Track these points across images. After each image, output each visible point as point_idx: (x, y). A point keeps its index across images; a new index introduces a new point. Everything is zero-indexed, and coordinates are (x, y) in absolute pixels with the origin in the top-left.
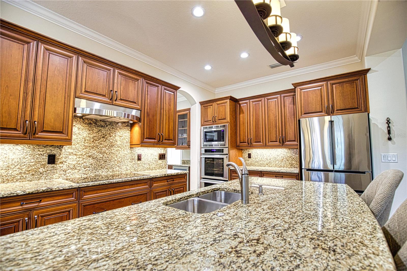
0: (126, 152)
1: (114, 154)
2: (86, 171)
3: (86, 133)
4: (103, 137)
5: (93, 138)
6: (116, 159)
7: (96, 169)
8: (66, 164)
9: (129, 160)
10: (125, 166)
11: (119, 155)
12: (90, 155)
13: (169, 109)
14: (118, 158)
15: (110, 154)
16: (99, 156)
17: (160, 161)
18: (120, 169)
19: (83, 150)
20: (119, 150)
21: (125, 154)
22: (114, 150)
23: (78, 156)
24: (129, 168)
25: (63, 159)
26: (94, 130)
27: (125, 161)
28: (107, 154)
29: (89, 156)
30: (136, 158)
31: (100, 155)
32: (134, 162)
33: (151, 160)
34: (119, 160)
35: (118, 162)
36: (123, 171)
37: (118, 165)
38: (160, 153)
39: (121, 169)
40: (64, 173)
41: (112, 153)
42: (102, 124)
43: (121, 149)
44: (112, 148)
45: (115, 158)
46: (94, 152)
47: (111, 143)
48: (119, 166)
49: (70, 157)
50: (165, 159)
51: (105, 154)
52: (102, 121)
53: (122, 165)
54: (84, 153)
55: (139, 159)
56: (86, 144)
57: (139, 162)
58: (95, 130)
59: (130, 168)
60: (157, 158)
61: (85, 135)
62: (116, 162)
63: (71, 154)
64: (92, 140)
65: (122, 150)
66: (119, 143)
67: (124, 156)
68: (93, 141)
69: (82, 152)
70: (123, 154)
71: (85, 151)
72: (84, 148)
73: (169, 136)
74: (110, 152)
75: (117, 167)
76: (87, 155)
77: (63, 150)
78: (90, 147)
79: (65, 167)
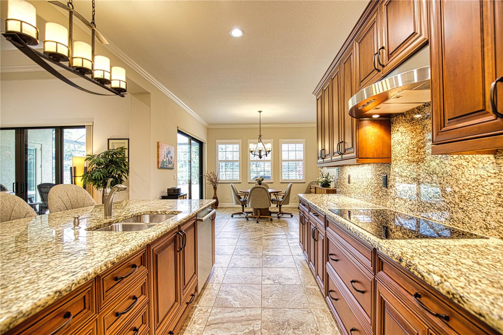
0: (482, 172)
1: (451, 176)
2: (411, 205)
3: (409, 138)
5: (417, 144)
6: (457, 189)
7: (423, 205)
8: (394, 189)
9: (493, 198)
10: (479, 214)
11: (464, 179)
12: (415, 176)
14: (461, 186)
15: (444, 175)
16: (427, 180)
18: (467, 219)
19: (408, 169)
20: (462, 164)
21: (478, 178)
22: (452, 167)
23: (403, 179)
24: (493, 224)
26: (417, 128)
27: (481, 199)
28: (438, 176)
31: (428, 177)
34: (463, 192)
36: (474, 227)
37: (460, 206)
39: (470, 219)
40: (393, 201)
41: (447, 173)
43: (466, 164)
44: (446, 162)
45: (454, 187)
48: (465, 208)
51: (435, 175)
52: (427, 106)
53: (470, 208)
54: (409, 174)
56: (410, 158)
59: (497, 225)
61: (408, 143)
62: (456, 195)
64: (415, 149)
65: (471, 164)
67: (476, 184)
68: (417, 151)
69: (406, 171)
70: (474, 178)
71: (409, 169)
72: (408, 164)
74: (442, 170)
75: (460, 211)
76: (411, 177)
77: (392, 169)
78: (414, 162)
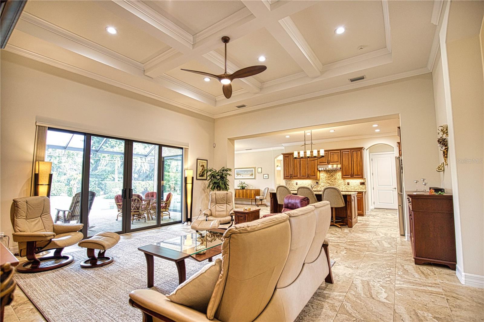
0: (342, 181)
3: (326, 175)
4: (332, 176)
5: (328, 176)
13: (356, 160)
17: (361, 186)
20: (338, 180)
25: (320, 184)
29: (328, 183)
30: (347, 184)
32: (346, 186)
33: (355, 185)
35: (338, 185)
38: (361, 182)
42: (331, 171)
44: (335, 180)
46: (329, 181)
47: (335, 178)
49: (322, 183)
50: (364, 185)
55: (348, 184)
57: (348, 186)
58: (329, 174)
60: (359, 184)
63: (322, 182)
65: (340, 180)
66: (338, 178)
70: (340, 182)
73: (357, 173)
77: (319, 181)
79: (321, 186)
